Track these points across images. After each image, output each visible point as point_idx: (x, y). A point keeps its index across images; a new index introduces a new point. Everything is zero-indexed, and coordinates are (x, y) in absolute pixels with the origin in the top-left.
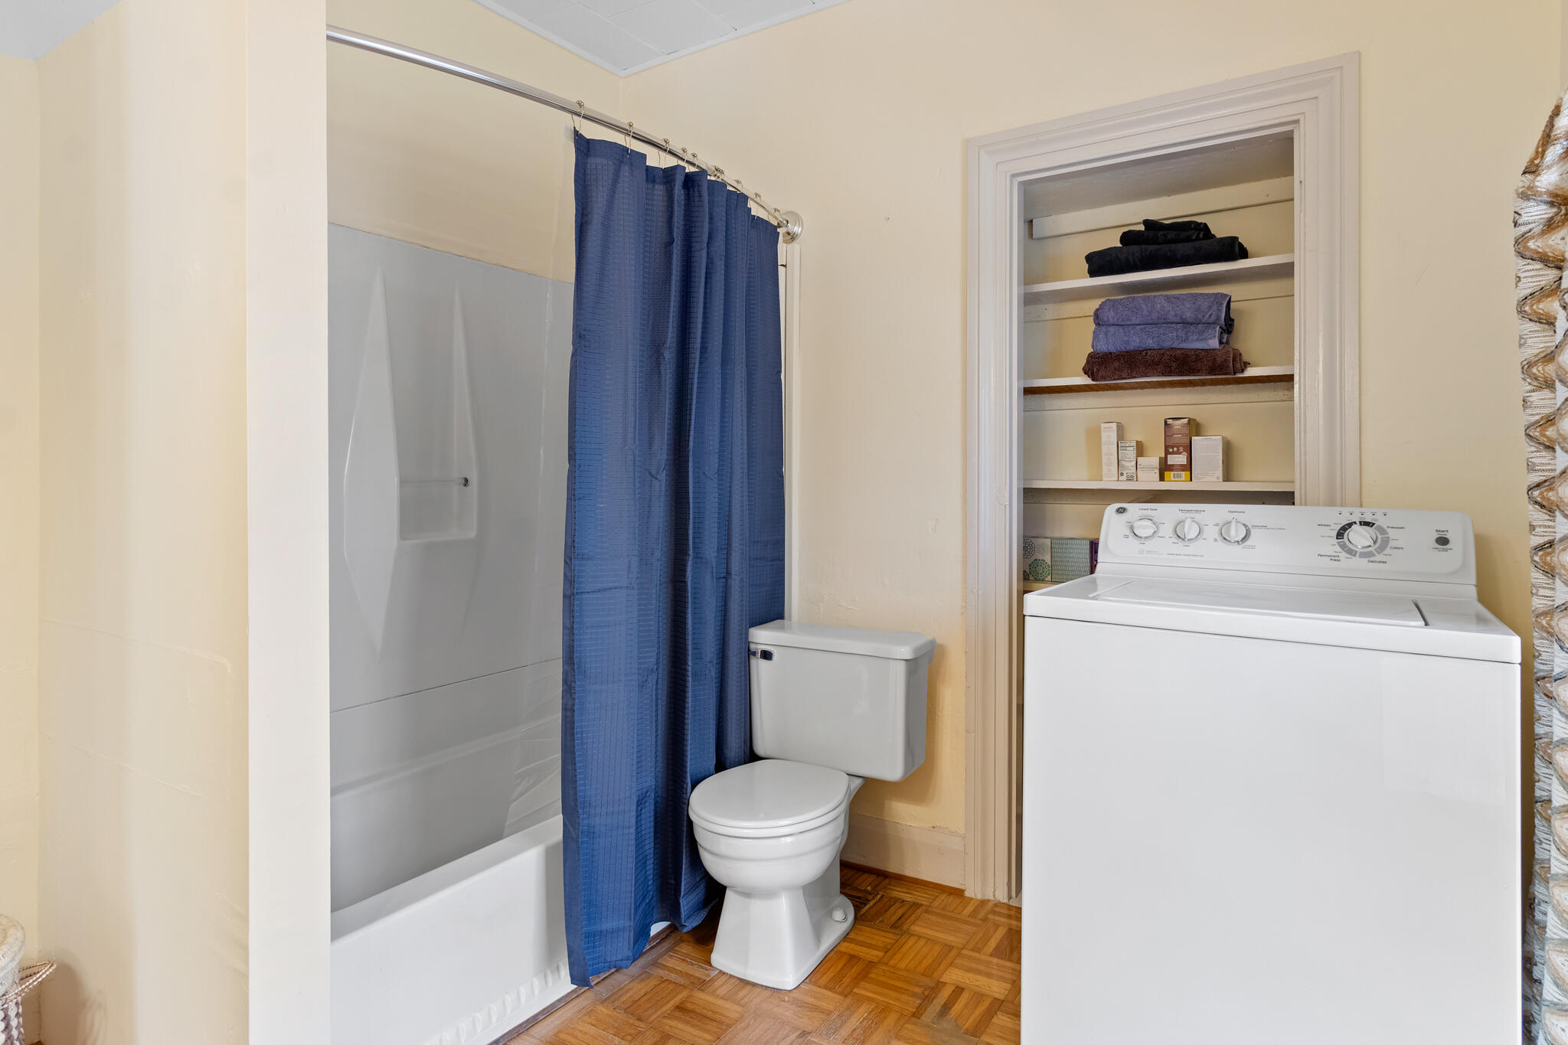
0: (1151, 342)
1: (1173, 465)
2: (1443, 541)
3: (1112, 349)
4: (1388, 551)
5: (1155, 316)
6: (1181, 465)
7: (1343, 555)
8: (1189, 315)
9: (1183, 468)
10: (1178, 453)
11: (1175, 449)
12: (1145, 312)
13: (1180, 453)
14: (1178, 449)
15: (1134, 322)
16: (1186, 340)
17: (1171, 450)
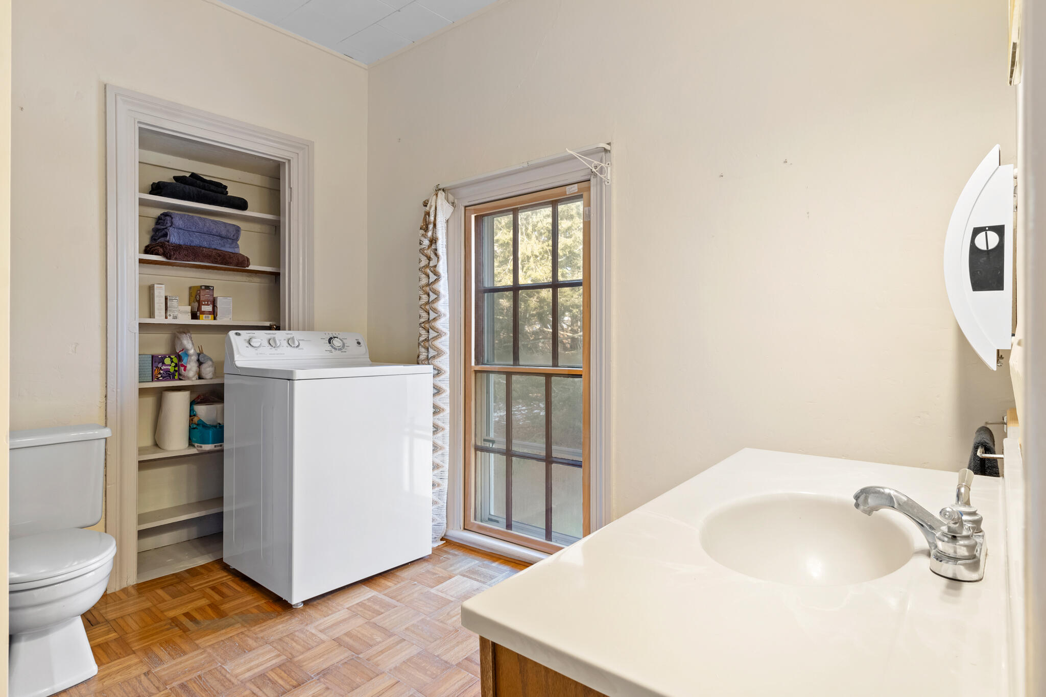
0: (206, 243)
1: (205, 311)
2: (359, 343)
3: (182, 243)
4: (345, 348)
5: (205, 229)
6: (209, 312)
7: (333, 350)
8: (224, 233)
9: (210, 313)
10: (208, 305)
11: (206, 303)
12: (201, 226)
13: (209, 305)
14: (208, 303)
15: (194, 230)
16: (224, 246)
17: (204, 303)
